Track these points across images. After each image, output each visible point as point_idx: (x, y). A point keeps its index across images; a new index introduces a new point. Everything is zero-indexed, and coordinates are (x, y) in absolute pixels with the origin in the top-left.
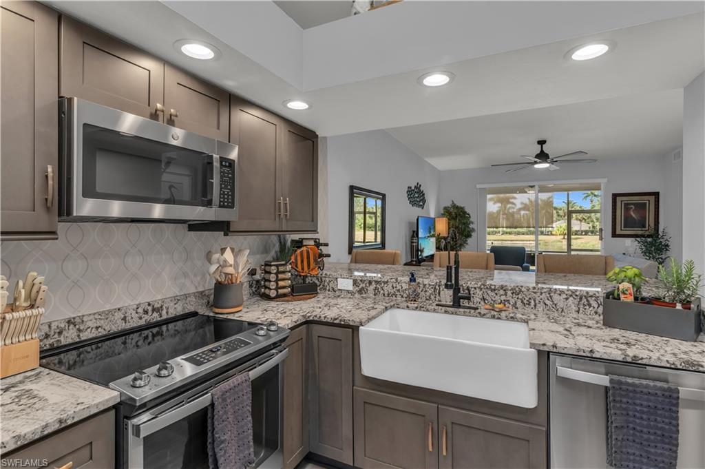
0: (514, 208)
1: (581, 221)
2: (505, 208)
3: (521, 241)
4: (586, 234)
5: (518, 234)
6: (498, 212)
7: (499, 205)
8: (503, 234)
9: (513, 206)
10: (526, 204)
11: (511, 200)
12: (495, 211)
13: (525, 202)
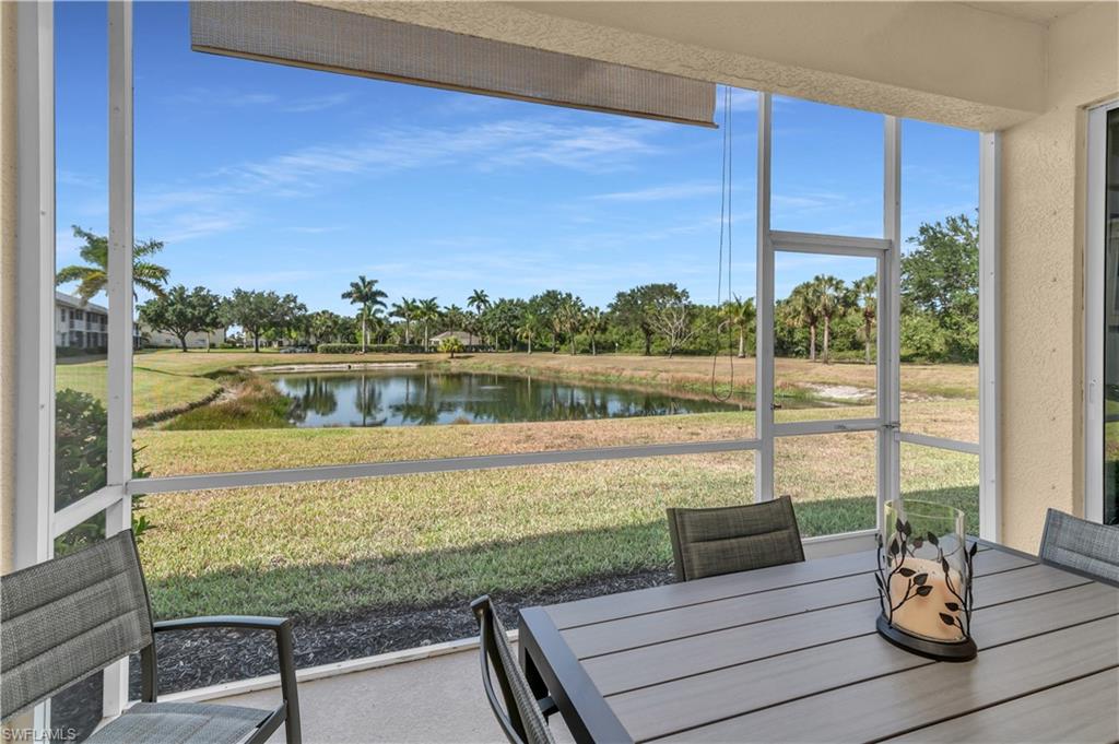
0: (382, 312)
1: (471, 333)
2: (370, 310)
3: (394, 362)
4: (477, 351)
5: (390, 352)
6: (359, 317)
7: (361, 305)
8: (366, 352)
9: (382, 308)
10: (399, 307)
11: (379, 299)
12: (354, 316)
13: (398, 304)
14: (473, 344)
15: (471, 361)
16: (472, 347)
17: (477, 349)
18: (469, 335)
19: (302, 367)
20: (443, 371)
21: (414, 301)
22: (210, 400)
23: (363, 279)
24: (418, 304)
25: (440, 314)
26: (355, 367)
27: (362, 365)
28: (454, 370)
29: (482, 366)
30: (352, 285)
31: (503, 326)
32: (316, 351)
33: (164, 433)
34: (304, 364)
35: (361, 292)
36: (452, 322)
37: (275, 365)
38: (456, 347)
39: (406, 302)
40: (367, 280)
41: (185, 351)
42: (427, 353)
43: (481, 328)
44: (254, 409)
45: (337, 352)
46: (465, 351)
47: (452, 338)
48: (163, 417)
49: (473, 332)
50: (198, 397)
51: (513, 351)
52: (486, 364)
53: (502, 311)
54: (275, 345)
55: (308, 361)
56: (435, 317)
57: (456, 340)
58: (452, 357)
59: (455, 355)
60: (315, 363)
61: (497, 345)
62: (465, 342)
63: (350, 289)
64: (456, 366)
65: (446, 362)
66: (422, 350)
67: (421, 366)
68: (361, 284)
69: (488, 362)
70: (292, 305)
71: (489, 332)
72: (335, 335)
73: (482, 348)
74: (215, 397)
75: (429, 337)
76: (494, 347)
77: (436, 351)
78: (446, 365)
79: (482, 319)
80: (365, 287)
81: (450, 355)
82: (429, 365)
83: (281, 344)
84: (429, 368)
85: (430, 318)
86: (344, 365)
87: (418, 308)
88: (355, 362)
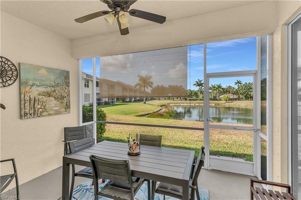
2: (201, 88)
8: (200, 100)
10: (210, 87)
12: (197, 90)
14: (234, 98)
15: (233, 103)
16: (234, 99)
17: (236, 99)
18: (233, 95)
19: (183, 104)
20: (223, 106)
21: (215, 85)
22: (158, 111)
23: (199, 80)
24: (216, 86)
25: (223, 89)
26: (196, 104)
27: (198, 104)
28: (227, 106)
29: (237, 105)
30: (196, 82)
31: (246, 91)
32: (187, 100)
33: (146, 118)
34: (183, 103)
35: (198, 83)
36: (227, 91)
37: (177, 104)
38: (227, 99)
39: (212, 85)
40: (200, 80)
41: (159, 100)
42: (218, 100)
43: (237, 92)
44: (165, 114)
45: (192, 100)
46: (231, 100)
47: (226, 96)
48: (148, 114)
49: (234, 94)
50: (155, 111)
51: (250, 100)
52: (238, 104)
53: (245, 86)
54: (179, 99)
55: (184, 103)
56: (221, 90)
57: (227, 97)
58: (226, 102)
59: (227, 101)
60: (186, 103)
61: (244, 98)
62: (232, 97)
63: (196, 83)
64: (227, 105)
65: (224, 103)
66: (217, 100)
67: (216, 105)
68: (198, 81)
69: (239, 104)
70: (181, 88)
71: (241, 93)
72: (194, 96)
73: (239, 99)
74: (159, 111)
75: (219, 96)
76: (243, 99)
77: (221, 100)
78: (224, 104)
79: (238, 90)
80: (199, 82)
81: (225, 101)
82: (218, 104)
83: (180, 98)
84: (218, 105)
85: (219, 90)
86: (193, 104)
87: (215, 87)
88: (196, 103)
